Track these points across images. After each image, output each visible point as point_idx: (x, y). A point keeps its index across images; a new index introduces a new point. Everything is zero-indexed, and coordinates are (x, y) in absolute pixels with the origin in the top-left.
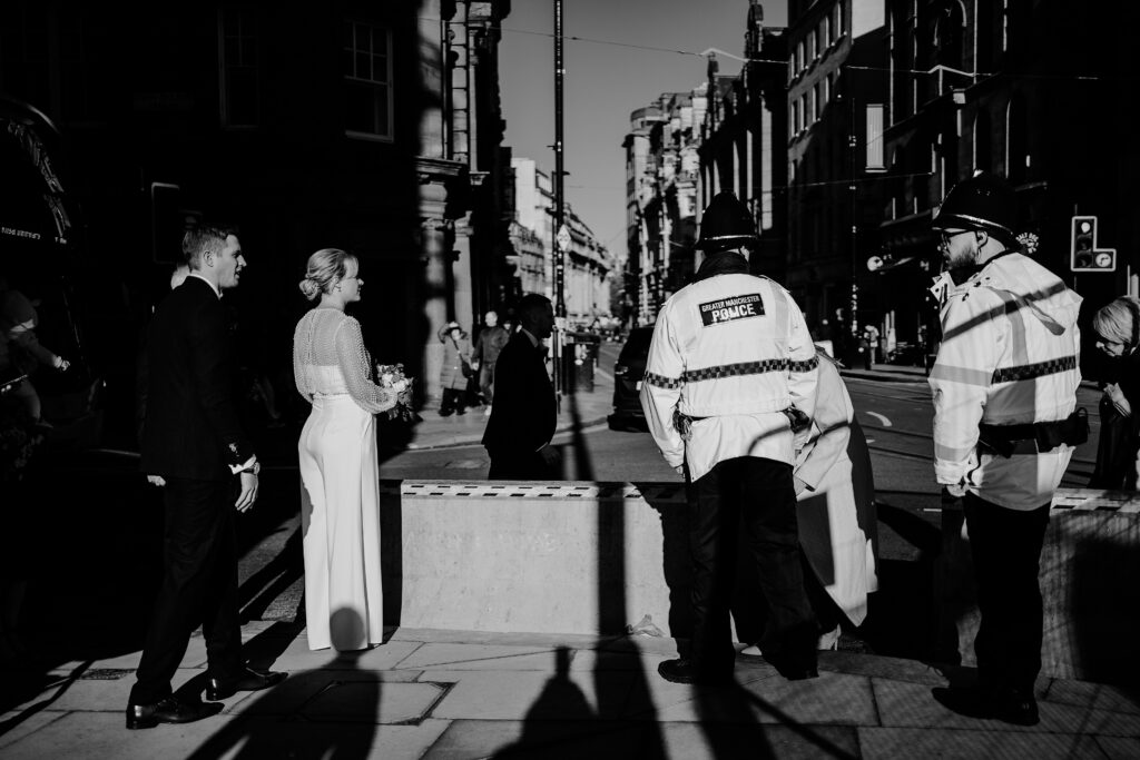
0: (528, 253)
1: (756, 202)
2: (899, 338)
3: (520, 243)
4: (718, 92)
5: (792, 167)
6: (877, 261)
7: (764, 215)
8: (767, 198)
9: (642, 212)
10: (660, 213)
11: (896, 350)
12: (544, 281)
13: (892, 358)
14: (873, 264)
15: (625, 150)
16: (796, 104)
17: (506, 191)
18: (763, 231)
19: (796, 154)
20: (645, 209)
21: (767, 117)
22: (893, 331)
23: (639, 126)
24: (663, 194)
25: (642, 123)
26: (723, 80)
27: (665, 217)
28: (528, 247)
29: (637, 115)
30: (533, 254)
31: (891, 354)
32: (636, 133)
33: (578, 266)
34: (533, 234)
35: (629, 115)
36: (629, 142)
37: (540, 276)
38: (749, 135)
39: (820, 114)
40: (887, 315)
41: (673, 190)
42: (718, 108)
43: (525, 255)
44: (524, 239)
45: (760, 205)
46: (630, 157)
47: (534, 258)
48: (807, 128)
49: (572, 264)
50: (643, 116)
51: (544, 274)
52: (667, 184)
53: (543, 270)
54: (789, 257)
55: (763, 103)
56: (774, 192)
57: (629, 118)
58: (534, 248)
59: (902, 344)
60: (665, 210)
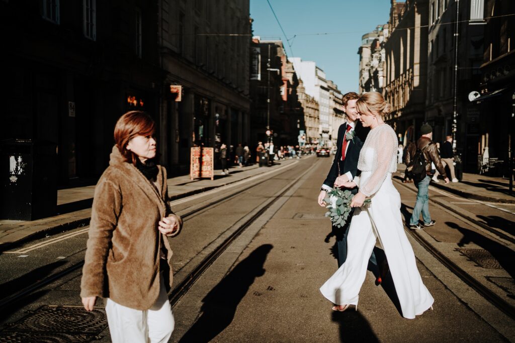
0: (310, 108)
1: (411, 70)
2: (491, 155)
3: (305, 103)
4: (396, 11)
5: (430, 45)
6: (476, 95)
7: (415, 78)
8: (417, 68)
9: (364, 85)
10: (371, 85)
11: (489, 164)
12: (318, 122)
13: (487, 170)
14: (472, 97)
15: (359, 55)
16: (433, 4)
17: (254, 62)
18: (414, 88)
19: (432, 36)
20: (365, 84)
21: (418, 18)
22: (487, 148)
23: (366, 43)
24: (372, 75)
25: (367, 41)
26: (399, 5)
27: (373, 87)
28: (310, 105)
29: (364, 37)
30: (312, 108)
31: (485, 167)
32: (363, 46)
33: (339, 115)
34: (313, 99)
35: (361, 37)
36: (360, 51)
37: (317, 119)
38: (409, 31)
39: (447, 6)
40: (483, 137)
41: (376, 72)
42: (395, 20)
43: (308, 109)
44: (307, 101)
45: (413, 72)
46: (361, 58)
47: (313, 111)
48: (439, 18)
49: (335, 114)
50: (368, 38)
51: (318, 119)
52: (374, 70)
53: (318, 116)
54: (427, 102)
55: (416, 9)
56: (421, 63)
57: (361, 39)
58: (313, 106)
59: (494, 160)
60: (373, 84)
